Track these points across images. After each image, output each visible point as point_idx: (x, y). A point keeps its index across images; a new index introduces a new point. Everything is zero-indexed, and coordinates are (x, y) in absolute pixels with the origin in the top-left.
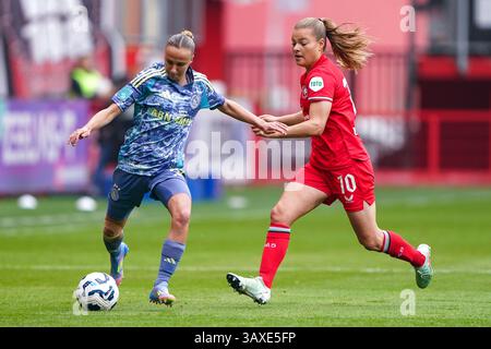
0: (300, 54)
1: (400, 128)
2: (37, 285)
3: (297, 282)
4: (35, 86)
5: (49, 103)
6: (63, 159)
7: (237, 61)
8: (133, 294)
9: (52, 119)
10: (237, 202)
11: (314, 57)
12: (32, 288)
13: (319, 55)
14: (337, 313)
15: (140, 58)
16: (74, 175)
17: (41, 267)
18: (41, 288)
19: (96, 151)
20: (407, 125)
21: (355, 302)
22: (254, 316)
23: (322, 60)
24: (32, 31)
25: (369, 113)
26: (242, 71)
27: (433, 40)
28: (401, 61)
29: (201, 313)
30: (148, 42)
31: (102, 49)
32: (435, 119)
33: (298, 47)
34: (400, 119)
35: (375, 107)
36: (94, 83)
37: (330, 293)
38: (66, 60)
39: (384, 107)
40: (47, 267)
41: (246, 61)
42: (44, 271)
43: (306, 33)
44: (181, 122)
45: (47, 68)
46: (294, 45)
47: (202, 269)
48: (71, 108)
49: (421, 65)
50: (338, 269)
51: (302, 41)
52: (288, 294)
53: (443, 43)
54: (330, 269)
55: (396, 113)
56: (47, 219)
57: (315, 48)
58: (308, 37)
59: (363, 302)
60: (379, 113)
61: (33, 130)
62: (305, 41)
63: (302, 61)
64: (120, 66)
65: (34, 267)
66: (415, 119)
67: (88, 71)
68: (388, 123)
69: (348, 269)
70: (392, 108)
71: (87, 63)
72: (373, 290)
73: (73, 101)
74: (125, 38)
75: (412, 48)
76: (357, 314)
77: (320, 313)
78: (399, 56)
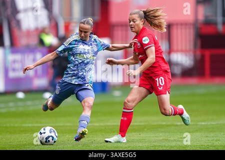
0: (133, 26)
1: (192, 58)
2: (25, 133)
3: (145, 130)
4: (23, 41)
5: (30, 49)
6: (36, 75)
7: (116, 28)
8: (70, 137)
9: (31, 57)
10: (117, 93)
11: (139, 28)
12: (23, 135)
13: (141, 27)
14: (164, 143)
15: (71, 28)
16: (42, 82)
17: (27, 125)
18: (27, 135)
19: (51, 71)
20: (195, 56)
21: (172, 138)
22: (126, 146)
23: (143, 29)
24: (21, 16)
25: (177, 51)
26: (118, 33)
27: (206, 17)
28: (192, 27)
29: (102, 145)
30: (75, 20)
31: (53, 24)
32: (207, 53)
33: (132, 23)
34: (192, 53)
35: (180, 48)
36: (50, 40)
37: (161, 134)
38: (37, 29)
39: (184, 48)
40: (30, 125)
41: (120, 28)
42: (28, 127)
43: (136, 17)
44: (91, 58)
45: (28, 33)
46: (130, 22)
47: (102, 124)
48: (40, 51)
49: (201, 28)
50: (164, 123)
51: (133, 20)
52: (141, 135)
53: (211, 18)
54: (160, 123)
55: (190, 51)
56: (29, 103)
57: (140, 23)
58: (136, 18)
59: (176, 138)
60: (182, 51)
61: (22, 62)
62: (135, 21)
63: (134, 30)
64: (62, 32)
65: (24, 125)
66: (198, 53)
67: (47, 34)
68: (186, 55)
69: (169, 123)
70: (188, 48)
71: (47, 30)
72: (181, 132)
73: (40, 48)
74: (64, 19)
75: (196, 20)
76: (173, 144)
77: (156, 144)
78: (190, 24)
